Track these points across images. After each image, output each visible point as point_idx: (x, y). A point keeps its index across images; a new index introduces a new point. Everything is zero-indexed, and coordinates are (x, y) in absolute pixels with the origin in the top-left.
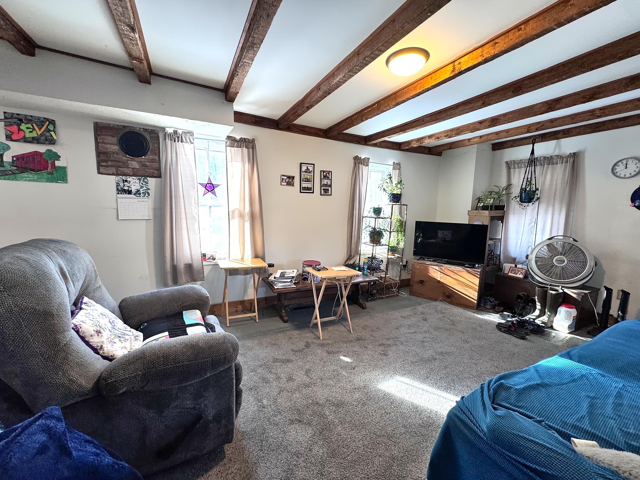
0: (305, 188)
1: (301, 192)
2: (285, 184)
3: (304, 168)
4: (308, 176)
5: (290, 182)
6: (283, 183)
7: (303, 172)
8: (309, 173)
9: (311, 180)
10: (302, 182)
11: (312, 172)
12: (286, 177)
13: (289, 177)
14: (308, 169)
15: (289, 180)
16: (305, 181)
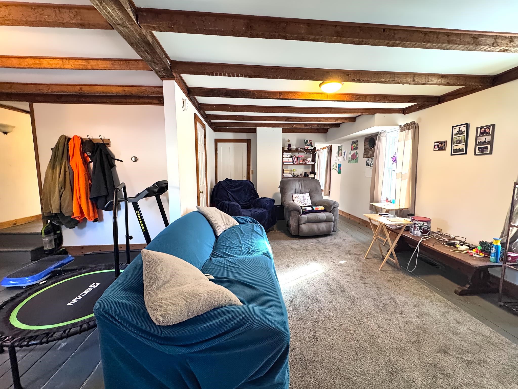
0: (456, 151)
1: (451, 155)
2: (437, 149)
3: (456, 130)
4: (460, 138)
5: (442, 147)
6: (435, 149)
7: (454, 135)
8: (462, 133)
9: (463, 141)
10: (453, 145)
11: (465, 132)
12: (438, 144)
13: (441, 143)
14: (460, 130)
15: (441, 146)
16: (457, 143)
